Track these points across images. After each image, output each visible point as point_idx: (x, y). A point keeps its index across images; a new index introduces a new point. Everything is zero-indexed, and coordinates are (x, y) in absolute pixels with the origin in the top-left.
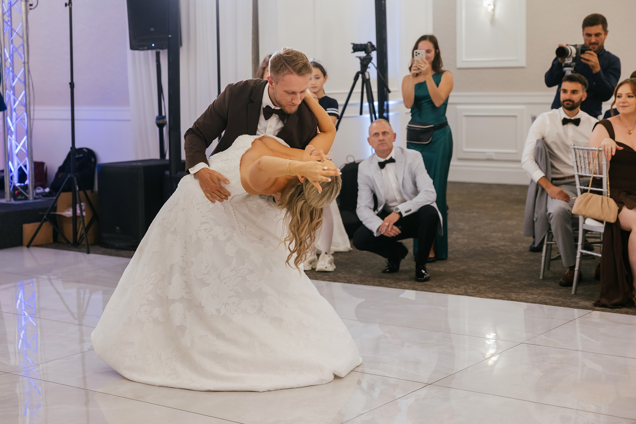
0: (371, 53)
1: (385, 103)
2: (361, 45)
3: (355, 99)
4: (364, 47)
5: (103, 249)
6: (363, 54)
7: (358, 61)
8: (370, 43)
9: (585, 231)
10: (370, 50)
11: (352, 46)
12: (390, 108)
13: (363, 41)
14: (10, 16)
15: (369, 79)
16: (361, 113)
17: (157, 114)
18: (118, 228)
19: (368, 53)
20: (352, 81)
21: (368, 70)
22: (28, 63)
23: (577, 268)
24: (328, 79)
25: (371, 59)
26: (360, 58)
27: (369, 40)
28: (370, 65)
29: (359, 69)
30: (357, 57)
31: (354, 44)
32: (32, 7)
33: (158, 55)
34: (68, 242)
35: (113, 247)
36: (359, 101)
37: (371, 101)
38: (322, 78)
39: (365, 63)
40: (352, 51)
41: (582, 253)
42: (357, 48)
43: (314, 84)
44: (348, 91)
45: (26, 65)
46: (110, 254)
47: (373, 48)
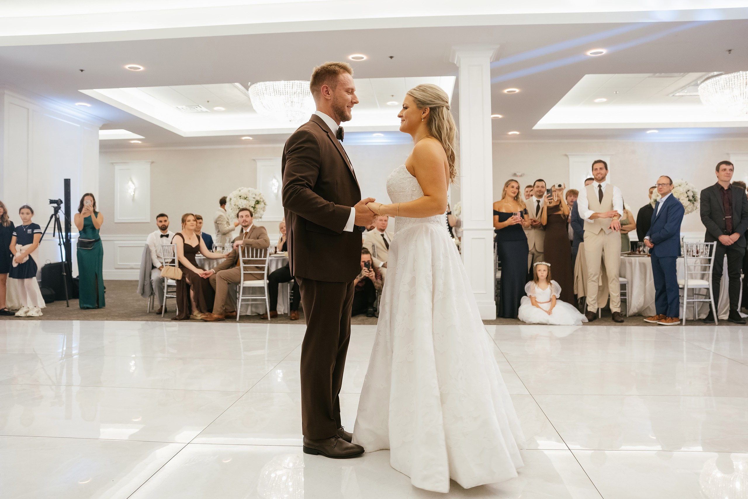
1: (69, 234)
2: (55, 200)
3: (50, 230)
4: (56, 202)
6: (55, 205)
7: (53, 209)
9: (169, 286)
10: (60, 203)
11: (49, 201)
12: (72, 237)
13: (57, 199)
15: (59, 218)
16: (54, 236)
19: (59, 205)
20: (49, 219)
21: (58, 213)
23: (164, 304)
24: (34, 216)
25: (60, 208)
26: (54, 207)
27: (60, 198)
28: (59, 211)
29: (53, 213)
30: (52, 206)
31: (50, 200)
37: (60, 229)
38: (30, 215)
39: (57, 209)
40: (49, 203)
41: (166, 297)
42: (52, 202)
43: (26, 217)
44: (47, 223)
47: (61, 202)
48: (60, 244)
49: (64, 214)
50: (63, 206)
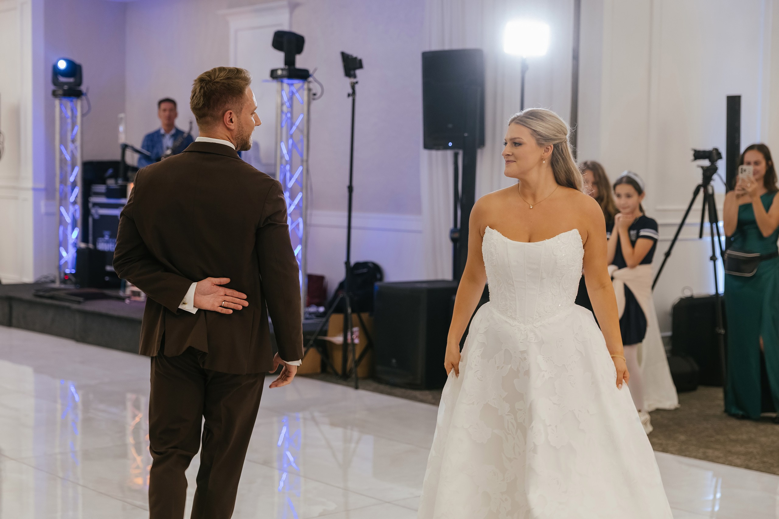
0: (716, 161)
2: (704, 151)
4: (708, 154)
5: (375, 385)
6: (706, 163)
7: (700, 172)
8: (716, 150)
10: (715, 157)
11: (692, 153)
13: (708, 147)
14: (291, 106)
15: (712, 194)
16: (701, 236)
17: (451, 226)
18: (394, 361)
19: (713, 162)
20: (691, 196)
21: (712, 183)
22: (307, 161)
25: (715, 169)
26: (702, 167)
27: (715, 146)
28: (715, 177)
29: (700, 180)
30: (698, 166)
31: (695, 150)
32: (316, 97)
33: (456, 156)
34: (336, 374)
35: (387, 383)
36: (699, 221)
37: (714, 221)
39: (708, 174)
40: (692, 157)
42: (698, 155)
44: (686, 207)
45: (305, 164)
46: (382, 392)
47: (719, 156)
48: (713, 258)
49: (725, 185)
50: (722, 165)
